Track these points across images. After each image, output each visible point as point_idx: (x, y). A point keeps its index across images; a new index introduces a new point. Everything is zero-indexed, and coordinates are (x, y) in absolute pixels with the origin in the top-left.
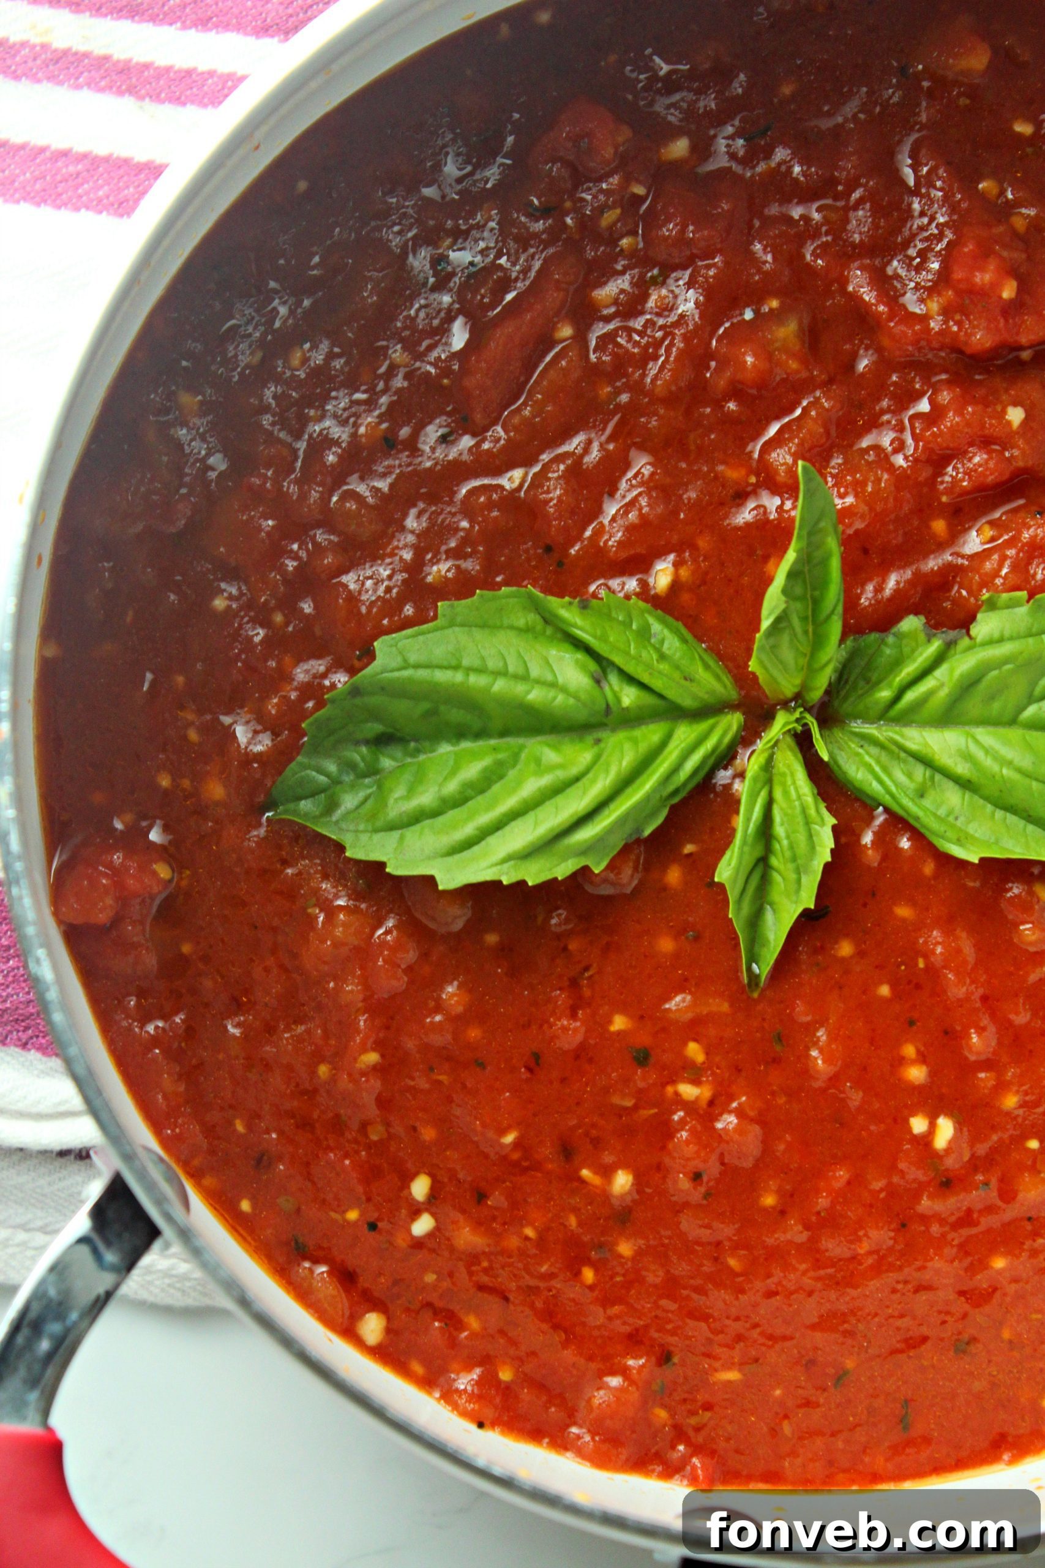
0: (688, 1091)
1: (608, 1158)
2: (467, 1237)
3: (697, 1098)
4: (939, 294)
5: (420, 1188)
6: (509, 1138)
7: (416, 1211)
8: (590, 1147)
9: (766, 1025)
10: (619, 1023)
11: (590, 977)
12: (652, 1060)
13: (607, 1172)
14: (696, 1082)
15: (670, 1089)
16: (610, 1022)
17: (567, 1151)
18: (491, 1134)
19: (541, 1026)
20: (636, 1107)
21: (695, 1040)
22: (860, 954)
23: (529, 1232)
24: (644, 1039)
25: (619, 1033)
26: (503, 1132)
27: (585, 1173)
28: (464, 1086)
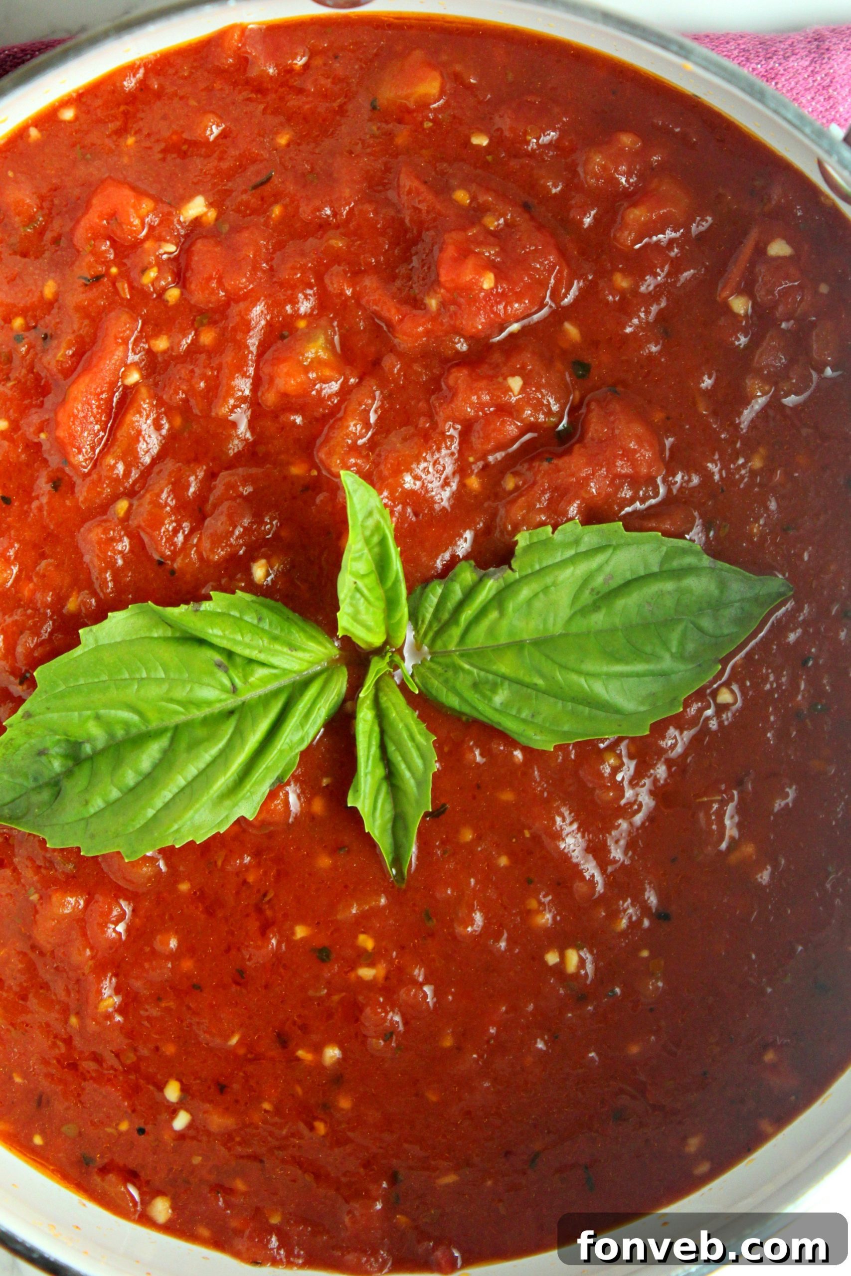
0: (366, 973)
1: (315, 1037)
2: (218, 1121)
3: (375, 977)
4: (435, 292)
5: (172, 1092)
6: (234, 1040)
7: (173, 1111)
8: (299, 1032)
9: (417, 909)
10: (301, 932)
11: (270, 901)
12: (333, 956)
13: (318, 1049)
14: (372, 965)
15: (352, 976)
16: (293, 933)
17: (283, 1041)
18: (218, 1041)
19: (239, 949)
20: (329, 995)
21: (363, 933)
22: (479, 838)
23: (266, 1106)
24: (323, 940)
25: (302, 939)
26: (228, 1037)
27: (301, 1053)
28: (189, 1008)
